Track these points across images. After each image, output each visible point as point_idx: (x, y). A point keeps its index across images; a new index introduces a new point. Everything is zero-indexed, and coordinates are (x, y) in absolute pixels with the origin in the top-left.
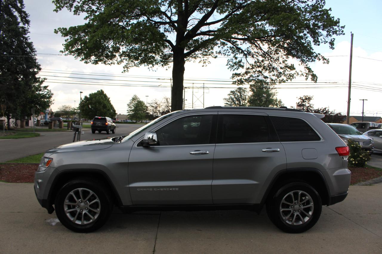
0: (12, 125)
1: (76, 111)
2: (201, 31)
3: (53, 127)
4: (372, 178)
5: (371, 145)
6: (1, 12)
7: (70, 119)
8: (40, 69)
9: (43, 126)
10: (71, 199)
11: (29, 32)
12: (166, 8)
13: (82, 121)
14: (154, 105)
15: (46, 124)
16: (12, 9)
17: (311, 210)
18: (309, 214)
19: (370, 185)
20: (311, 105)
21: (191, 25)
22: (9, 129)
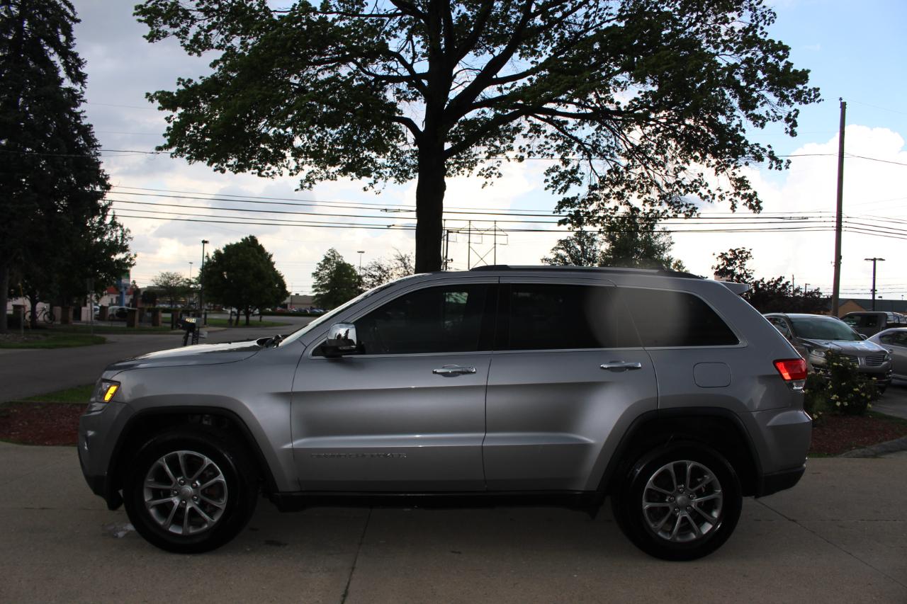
0: (41, 318)
1: (192, 286)
2: (484, 98)
3: (137, 323)
4: (880, 441)
5: (887, 366)
6: (22, 55)
7: (179, 306)
8: (108, 187)
9: (112, 320)
10: (161, 476)
11: (84, 101)
12: (400, 44)
13: (206, 310)
14: (374, 273)
15: (122, 315)
16: (46, 48)
17: (716, 508)
18: (712, 517)
19: (876, 455)
20: (747, 272)
21: (460, 83)
22: (34, 325)
